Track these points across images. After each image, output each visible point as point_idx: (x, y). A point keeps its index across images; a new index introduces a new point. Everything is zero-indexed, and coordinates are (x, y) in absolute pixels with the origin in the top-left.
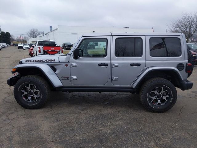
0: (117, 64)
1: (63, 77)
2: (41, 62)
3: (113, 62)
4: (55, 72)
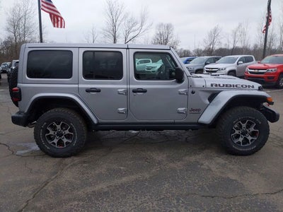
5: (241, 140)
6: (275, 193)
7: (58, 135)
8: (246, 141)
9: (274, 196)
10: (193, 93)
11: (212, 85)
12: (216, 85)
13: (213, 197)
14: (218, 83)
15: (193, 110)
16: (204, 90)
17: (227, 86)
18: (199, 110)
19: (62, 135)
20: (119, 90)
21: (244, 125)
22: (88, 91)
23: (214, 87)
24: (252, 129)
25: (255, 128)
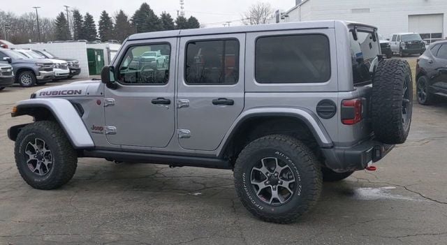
0: (187, 101)
1: (94, 128)
2: (61, 95)
3: (180, 95)
4: (81, 116)
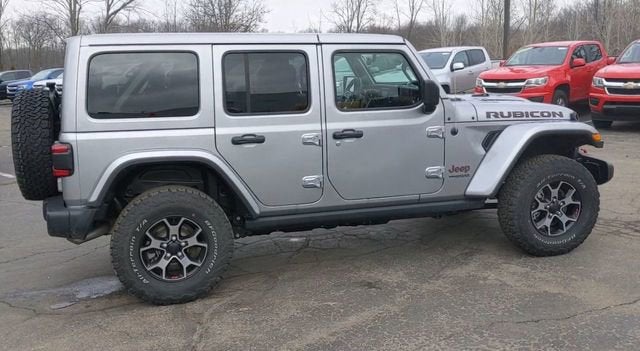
5: (548, 222)
6: (635, 302)
7: (169, 249)
8: (557, 224)
9: (635, 306)
10: (454, 132)
11: (488, 115)
12: (496, 115)
13: (537, 321)
14: (498, 111)
15: (455, 169)
16: (474, 125)
17: (515, 115)
18: (466, 169)
19: (180, 248)
20: (305, 136)
21: (555, 192)
22: (238, 141)
23: (493, 118)
24: (569, 200)
25: (574, 197)
